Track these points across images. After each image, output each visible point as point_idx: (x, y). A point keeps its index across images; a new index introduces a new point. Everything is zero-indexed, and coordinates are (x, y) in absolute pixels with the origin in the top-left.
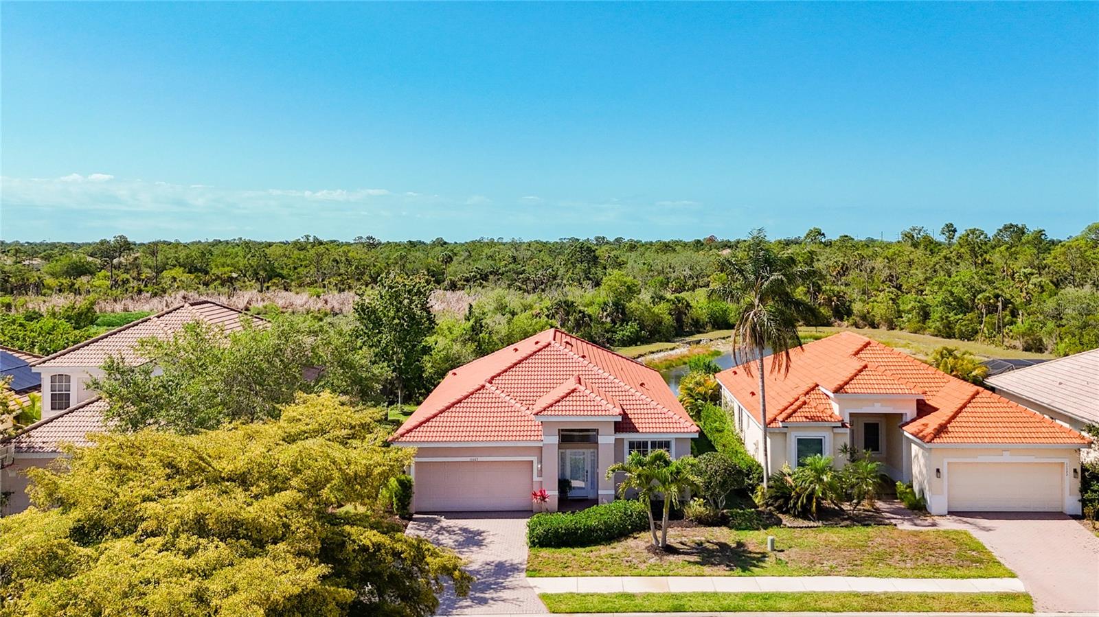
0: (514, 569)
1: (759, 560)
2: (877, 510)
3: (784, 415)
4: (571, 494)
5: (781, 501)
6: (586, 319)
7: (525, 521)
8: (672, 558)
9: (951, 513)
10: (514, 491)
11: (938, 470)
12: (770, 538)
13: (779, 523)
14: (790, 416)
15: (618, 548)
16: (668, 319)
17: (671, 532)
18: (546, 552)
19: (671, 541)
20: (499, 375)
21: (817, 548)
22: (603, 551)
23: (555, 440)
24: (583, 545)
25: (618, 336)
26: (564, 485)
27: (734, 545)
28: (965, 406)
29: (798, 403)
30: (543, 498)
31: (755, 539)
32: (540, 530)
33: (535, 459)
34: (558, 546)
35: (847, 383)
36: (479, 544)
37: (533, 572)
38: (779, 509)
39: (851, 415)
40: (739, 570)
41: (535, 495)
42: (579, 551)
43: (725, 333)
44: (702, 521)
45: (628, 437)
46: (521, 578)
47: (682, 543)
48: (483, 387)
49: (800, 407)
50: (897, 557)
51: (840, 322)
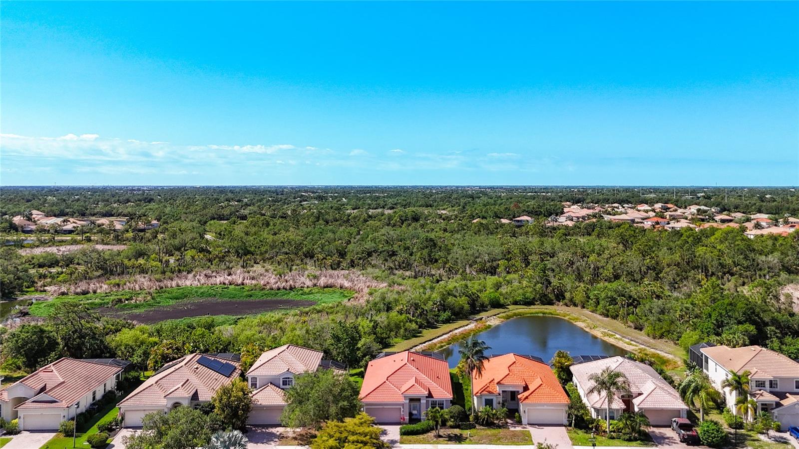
0: (396, 442)
1: (465, 440)
2: (507, 423)
3: (481, 391)
4: (413, 417)
5: (476, 421)
6: (425, 312)
7: (400, 426)
8: (440, 439)
9: (528, 424)
10: (395, 417)
11: (524, 411)
12: (469, 433)
13: (475, 427)
14: (483, 391)
15: (425, 436)
16: (467, 307)
17: (442, 430)
18: (405, 437)
19: (441, 434)
20: (390, 376)
21: (482, 436)
22: (421, 436)
23: (408, 401)
24: (415, 435)
25: (440, 319)
26: (411, 414)
27: (459, 435)
28: (536, 389)
29: (486, 387)
30: (404, 419)
31: (466, 433)
32: (403, 430)
33: (401, 407)
34: (408, 435)
35: (501, 380)
36: (386, 434)
37: (402, 443)
38: (476, 423)
39: (503, 391)
40: (458, 442)
41: (401, 418)
42: (414, 436)
43: (497, 311)
44: (452, 427)
45: (430, 399)
46: (398, 445)
47: (444, 434)
48: (385, 382)
49: (486, 388)
50: (504, 439)
51: (558, 303)
